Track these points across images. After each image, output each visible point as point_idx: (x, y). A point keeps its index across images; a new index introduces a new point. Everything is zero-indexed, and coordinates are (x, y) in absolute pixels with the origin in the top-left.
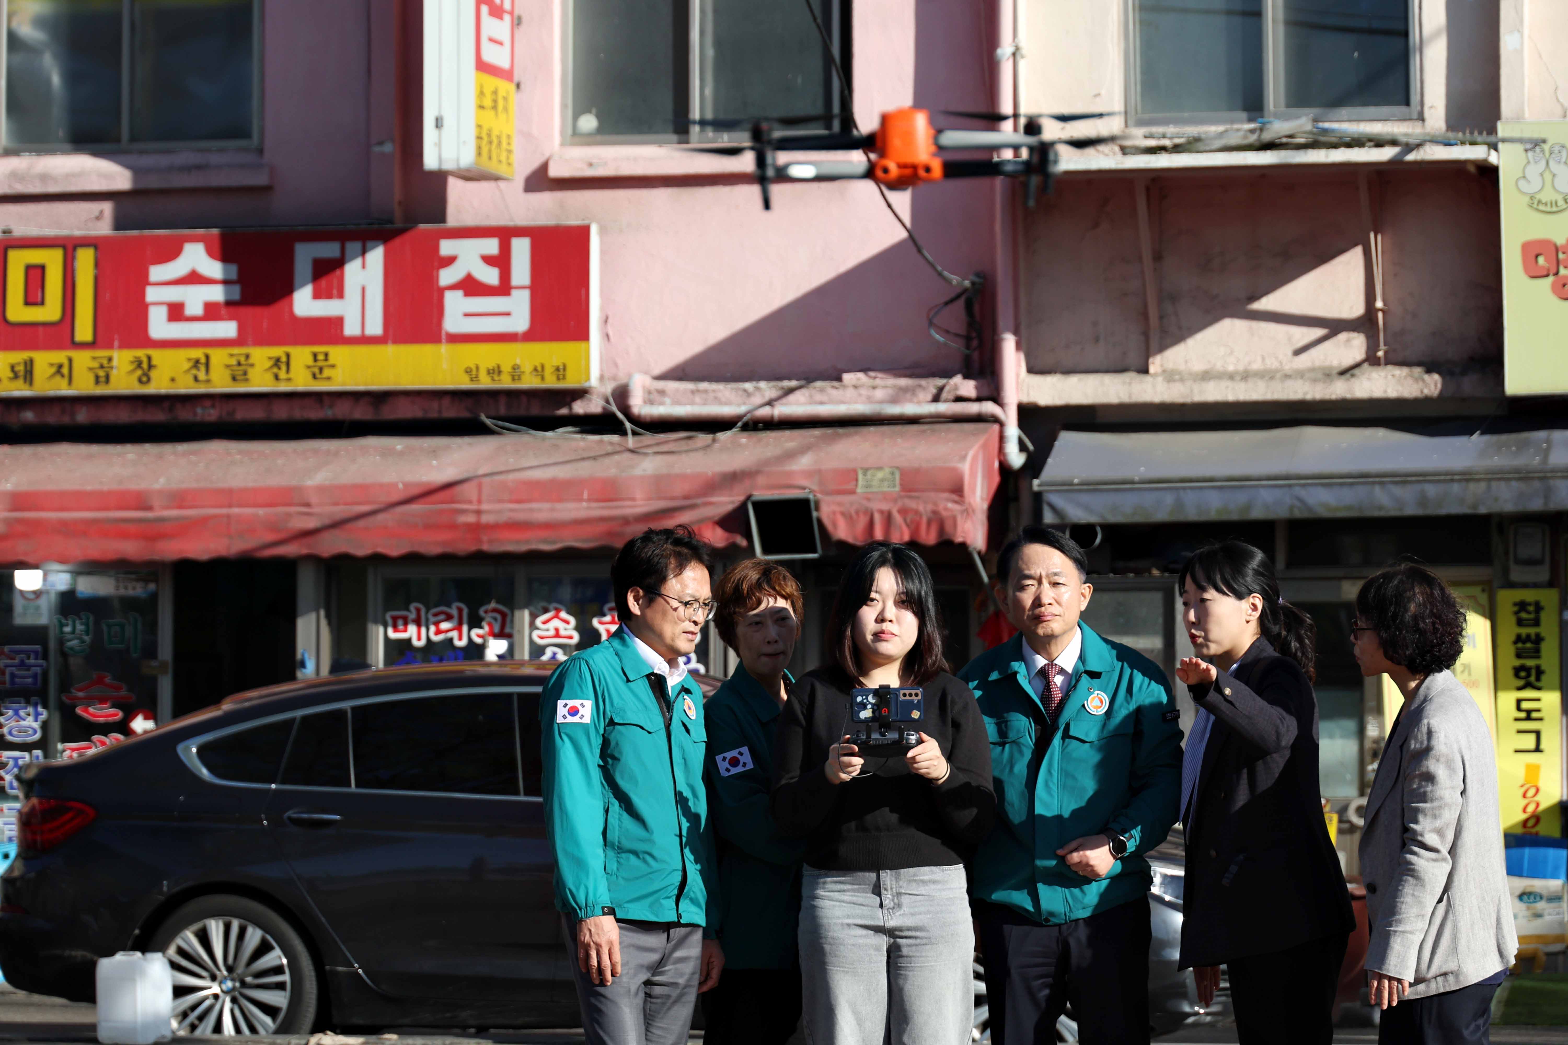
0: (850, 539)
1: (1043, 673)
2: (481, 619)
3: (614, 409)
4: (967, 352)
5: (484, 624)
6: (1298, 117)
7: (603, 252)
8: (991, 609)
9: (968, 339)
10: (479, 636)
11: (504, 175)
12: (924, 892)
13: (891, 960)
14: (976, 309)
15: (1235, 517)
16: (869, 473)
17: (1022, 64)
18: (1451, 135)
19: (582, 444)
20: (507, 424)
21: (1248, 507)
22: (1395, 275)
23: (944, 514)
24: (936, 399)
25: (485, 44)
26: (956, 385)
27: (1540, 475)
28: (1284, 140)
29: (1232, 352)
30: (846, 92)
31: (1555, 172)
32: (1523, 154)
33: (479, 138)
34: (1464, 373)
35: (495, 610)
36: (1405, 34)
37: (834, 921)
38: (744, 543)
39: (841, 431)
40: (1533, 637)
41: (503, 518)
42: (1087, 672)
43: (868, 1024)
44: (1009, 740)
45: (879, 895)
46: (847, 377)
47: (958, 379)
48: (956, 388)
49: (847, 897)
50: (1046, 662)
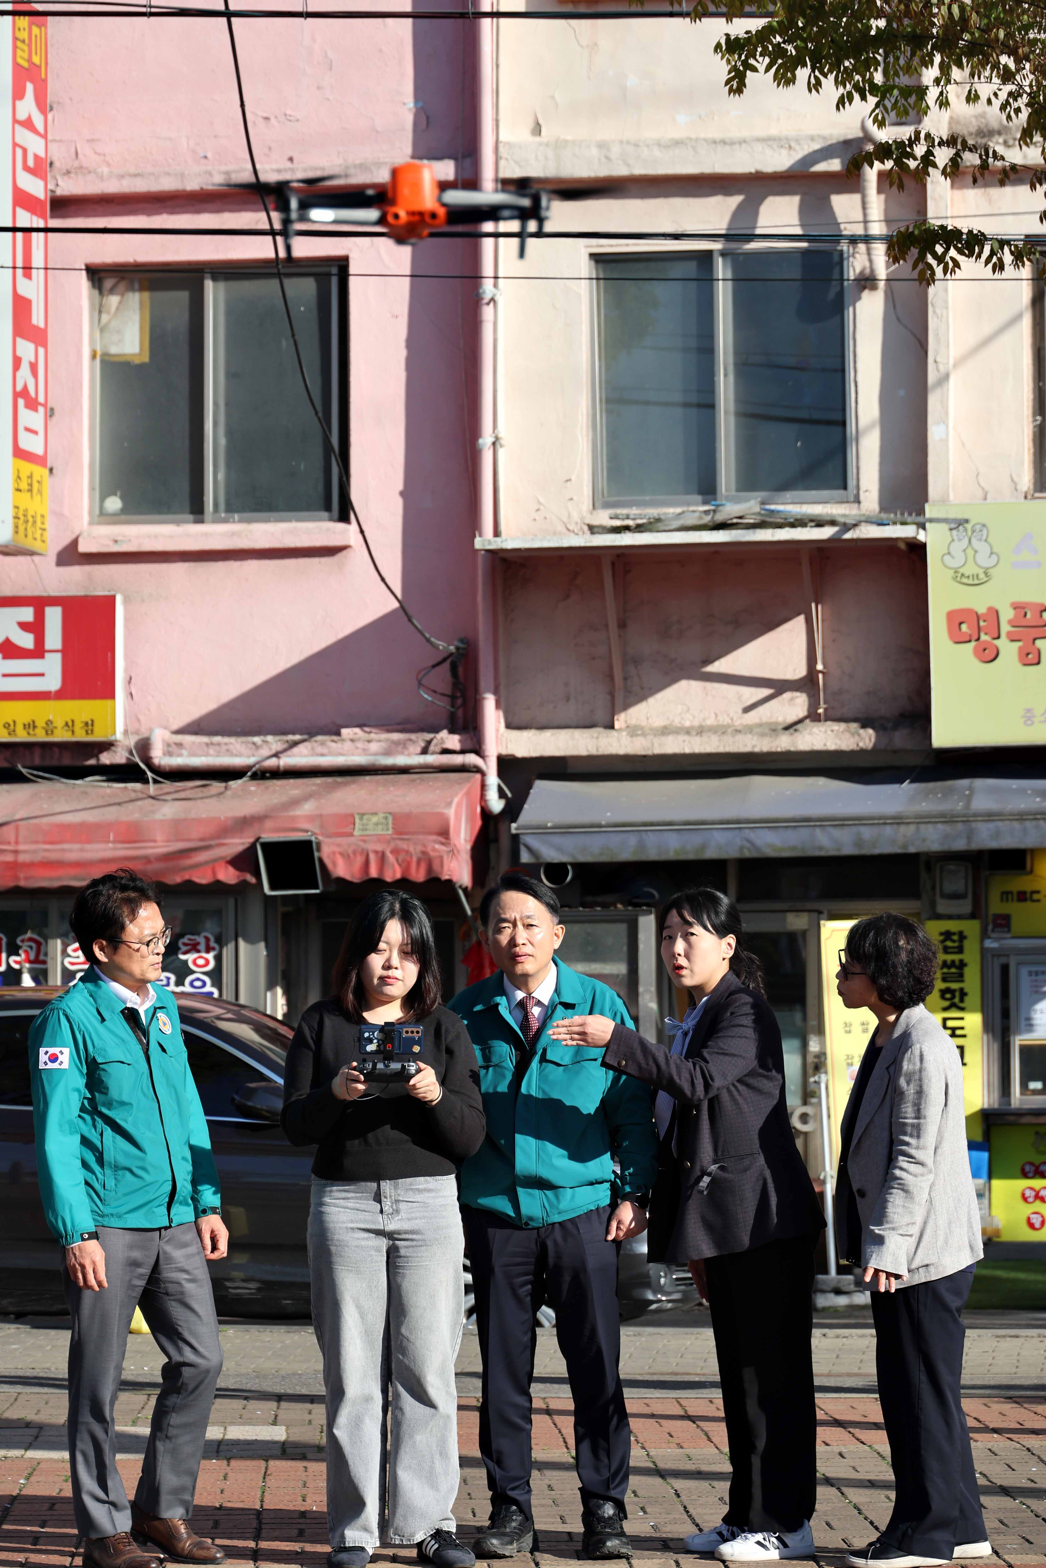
0: (348, 877)
1: (522, 1005)
2: (19, 947)
3: (137, 760)
4: (452, 709)
5: (21, 952)
6: (747, 500)
7: (127, 620)
8: (474, 939)
9: (453, 697)
10: (16, 962)
11: (39, 551)
12: (419, 1200)
13: (390, 1260)
14: (461, 670)
15: (691, 857)
16: (365, 817)
17: (501, 452)
18: (883, 516)
19: (108, 791)
20: (41, 774)
21: (703, 847)
22: (834, 641)
23: (432, 854)
24: (425, 751)
25: (22, 433)
26: (442, 739)
27: (964, 819)
28: (735, 521)
29: (688, 710)
30: (344, 479)
31: (976, 548)
32: (949, 532)
33: (16, 517)
34: (896, 727)
35: (31, 940)
36: (843, 424)
37: (340, 1225)
38: (253, 880)
39: (339, 779)
40: (957, 963)
41: (38, 858)
42: (561, 1003)
43: (370, 1316)
44: (492, 1064)
45: (380, 1202)
46: (345, 732)
47: (444, 734)
48: (442, 741)
49: (350, 1204)
50: (525, 995)
